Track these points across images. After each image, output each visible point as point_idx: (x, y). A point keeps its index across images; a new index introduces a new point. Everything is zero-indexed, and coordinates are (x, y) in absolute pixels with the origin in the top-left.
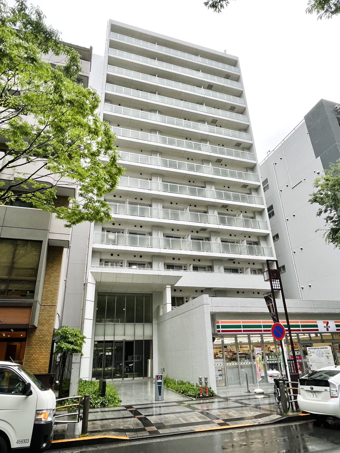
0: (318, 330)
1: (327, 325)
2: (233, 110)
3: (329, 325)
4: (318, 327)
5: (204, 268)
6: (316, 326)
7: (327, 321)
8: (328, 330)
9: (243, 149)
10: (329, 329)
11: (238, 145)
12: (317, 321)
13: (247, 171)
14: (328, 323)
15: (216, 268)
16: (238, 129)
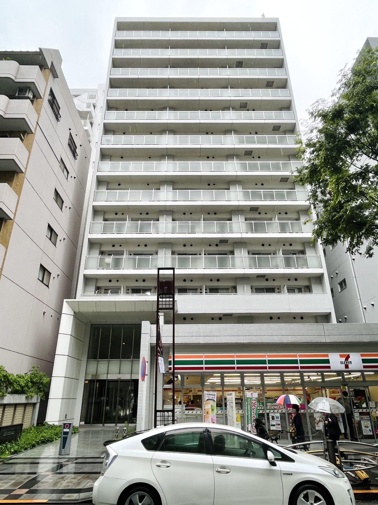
0: (329, 367)
1: (347, 359)
2: (272, 86)
3: (349, 360)
4: (329, 363)
5: (226, 290)
6: (328, 361)
7: (348, 354)
8: (347, 366)
9: (285, 132)
10: (350, 365)
11: (276, 128)
12: (330, 354)
13: (290, 159)
14: (348, 357)
15: (239, 288)
16: (279, 109)
